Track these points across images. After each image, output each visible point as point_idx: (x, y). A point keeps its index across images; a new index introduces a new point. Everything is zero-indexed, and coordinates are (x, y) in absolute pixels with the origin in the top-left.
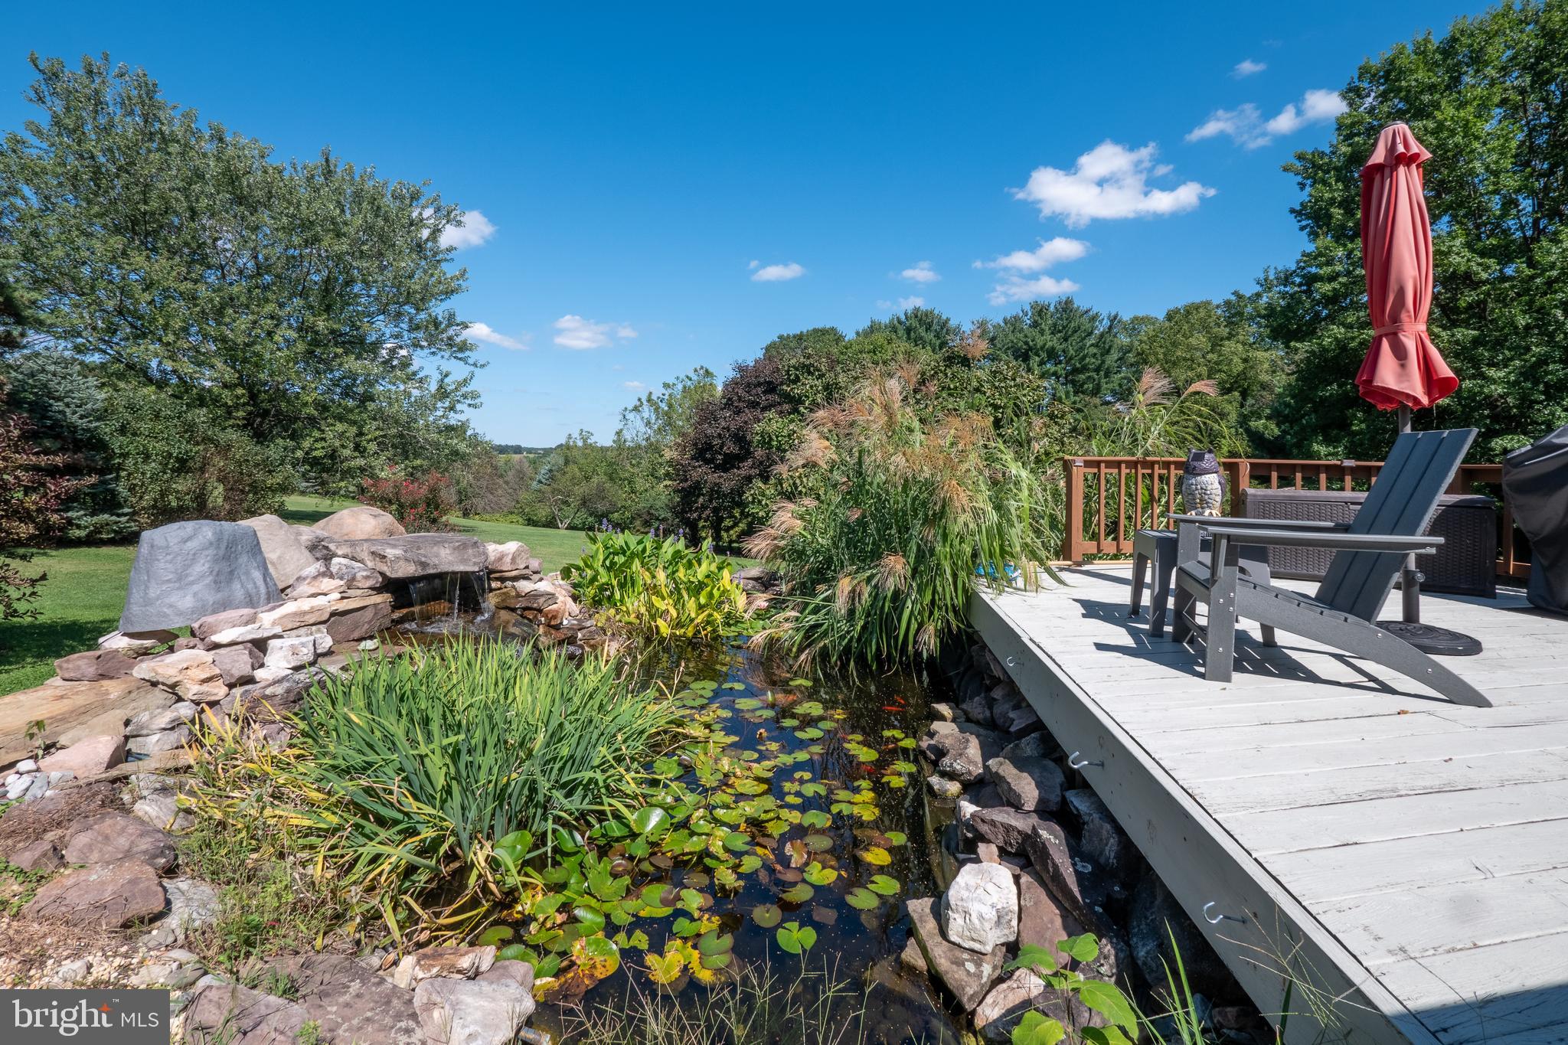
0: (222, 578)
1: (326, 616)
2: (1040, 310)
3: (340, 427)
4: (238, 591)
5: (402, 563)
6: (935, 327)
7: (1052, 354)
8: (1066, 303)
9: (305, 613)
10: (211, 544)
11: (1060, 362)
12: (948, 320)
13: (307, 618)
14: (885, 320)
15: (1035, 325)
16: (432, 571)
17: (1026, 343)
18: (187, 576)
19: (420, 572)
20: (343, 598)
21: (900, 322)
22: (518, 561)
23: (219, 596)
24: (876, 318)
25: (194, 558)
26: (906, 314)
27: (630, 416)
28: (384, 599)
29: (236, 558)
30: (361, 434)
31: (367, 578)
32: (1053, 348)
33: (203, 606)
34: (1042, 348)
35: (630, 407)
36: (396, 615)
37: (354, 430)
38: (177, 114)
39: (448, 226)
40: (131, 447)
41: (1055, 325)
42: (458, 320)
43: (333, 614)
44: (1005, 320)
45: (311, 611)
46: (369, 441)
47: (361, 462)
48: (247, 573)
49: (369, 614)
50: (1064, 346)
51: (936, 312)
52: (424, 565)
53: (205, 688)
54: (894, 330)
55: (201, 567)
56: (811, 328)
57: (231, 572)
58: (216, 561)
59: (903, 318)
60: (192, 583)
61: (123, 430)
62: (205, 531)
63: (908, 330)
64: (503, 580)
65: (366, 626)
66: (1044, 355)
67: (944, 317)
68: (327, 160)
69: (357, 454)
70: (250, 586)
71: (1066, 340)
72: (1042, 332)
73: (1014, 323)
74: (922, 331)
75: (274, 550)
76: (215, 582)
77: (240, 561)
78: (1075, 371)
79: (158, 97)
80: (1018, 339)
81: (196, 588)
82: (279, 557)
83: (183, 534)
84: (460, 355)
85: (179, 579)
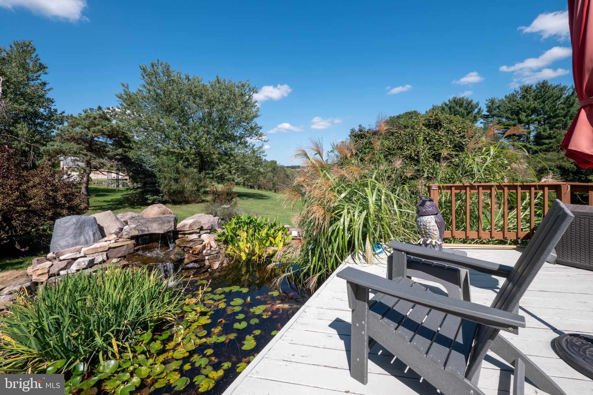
0: (77, 235)
1: (107, 249)
2: (527, 90)
3: (225, 165)
4: (82, 239)
5: (133, 230)
6: (465, 104)
7: (534, 111)
8: (543, 84)
9: (97, 248)
10: (74, 223)
11: (541, 114)
12: (472, 101)
13: (98, 250)
14: (440, 104)
15: (523, 97)
16: (146, 233)
17: (518, 107)
18: (65, 234)
19: (141, 233)
20: (116, 242)
21: (446, 105)
22: (194, 226)
23: (75, 241)
24: (435, 104)
25: (68, 228)
26: (449, 101)
27: (330, 154)
28: (131, 242)
29: (84, 228)
30: (230, 167)
31: (126, 235)
32: (535, 108)
33: (69, 244)
34: (528, 108)
35: (330, 151)
36: (136, 248)
37: (228, 166)
38: (175, 73)
39: (254, 94)
40: (161, 176)
41: (536, 96)
42: (259, 126)
43: (110, 248)
44: (506, 97)
45: (100, 247)
46: (233, 170)
47: (230, 176)
48: (88, 233)
49: (125, 248)
50: (542, 105)
51: (465, 98)
52: (143, 231)
53: (39, 278)
54: (443, 109)
55: (70, 231)
56: (404, 112)
57: (81, 233)
58: (75, 229)
59: (448, 103)
60: (67, 237)
61: (159, 171)
62: (73, 219)
63: (450, 108)
64: (184, 234)
65: (123, 252)
66: (529, 112)
67: (470, 100)
68: (218, 79)
69: (229, 174)
70: (87, 238)
71: (543, 102)
72: (528, 100)
73: (511, 98)
74: (457, 108)
75: (106, 223)
76: (74, 236)
77: (86, 229)
78: (550, 117)
79: (170, 69)
80: (513, 106)
81: (67, 238)
82: (108, 226)
83: (66, 220)
84: (260, 138)
85: (63, 235)
